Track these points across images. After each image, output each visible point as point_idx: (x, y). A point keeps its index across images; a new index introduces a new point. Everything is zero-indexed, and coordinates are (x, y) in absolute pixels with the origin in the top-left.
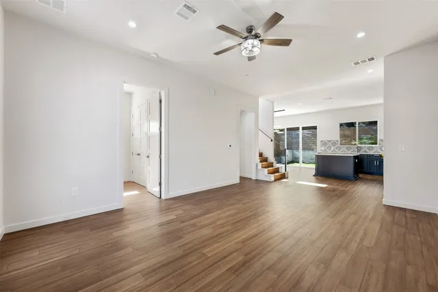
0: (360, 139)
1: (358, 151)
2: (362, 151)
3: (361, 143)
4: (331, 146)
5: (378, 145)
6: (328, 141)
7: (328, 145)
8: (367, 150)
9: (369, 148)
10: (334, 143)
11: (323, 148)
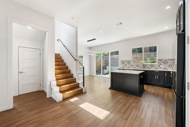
0: (145, 60)
1: (144, 68)
2: (146, 67)
3: (146, 62)
4: (127, 64)
5: (157, 63)
6: (125, 61)
7: (125, 64)
8: (150, 67)
9: (151, 65)
10: (129, 62)
11: (122, 66)
